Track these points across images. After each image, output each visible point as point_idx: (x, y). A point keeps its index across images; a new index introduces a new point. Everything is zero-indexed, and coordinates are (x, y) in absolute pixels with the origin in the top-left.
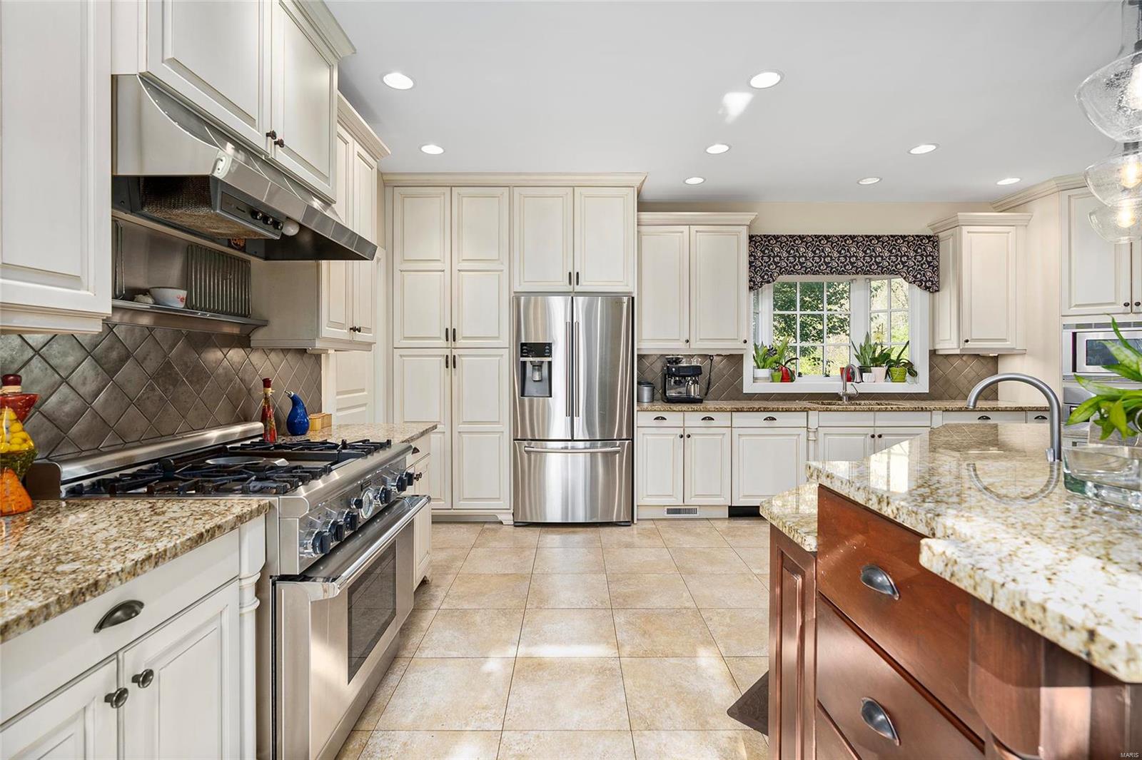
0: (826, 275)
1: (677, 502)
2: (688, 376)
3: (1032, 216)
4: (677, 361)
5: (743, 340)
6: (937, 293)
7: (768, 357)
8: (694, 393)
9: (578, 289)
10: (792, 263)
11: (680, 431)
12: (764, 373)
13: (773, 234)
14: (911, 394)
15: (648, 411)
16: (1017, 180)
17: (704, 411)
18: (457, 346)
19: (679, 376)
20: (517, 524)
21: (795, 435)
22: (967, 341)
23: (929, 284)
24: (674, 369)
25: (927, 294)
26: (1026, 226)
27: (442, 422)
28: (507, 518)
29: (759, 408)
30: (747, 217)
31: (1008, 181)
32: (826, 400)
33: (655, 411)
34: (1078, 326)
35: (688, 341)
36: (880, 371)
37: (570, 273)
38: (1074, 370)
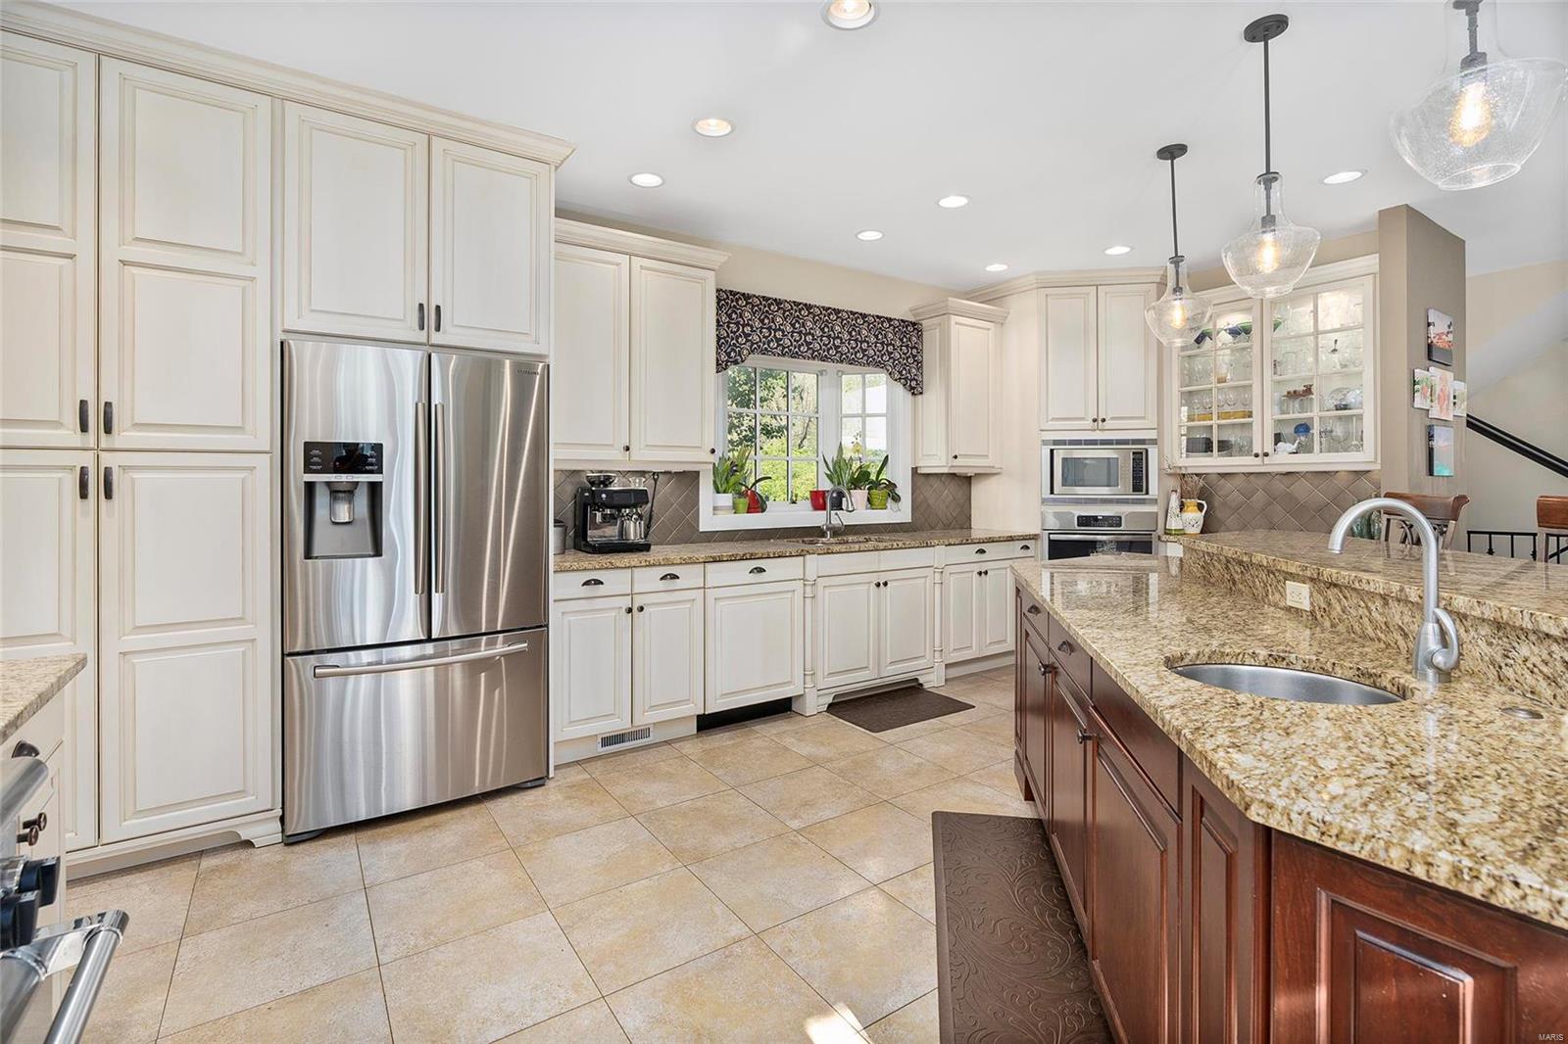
0: (806, 361)
1: (620, 725)
2: (626, 507)
3: (1009, 313)
4: (607, 481)
5: (709, 449)
6: (920, 396)
7: (729, 476)
8: (635, 536)
9: (437, 338)
10: (766, 337)
11: (626, 602)
12: (726, 499)
13: (743, 292)
14: (894, 524)
15: (573, 570)
16: (1005, 267)
17: (664, 565)
18: (117, 446)
19: (611, 507)
20: (291, 841)
21: (788, 592)
22: (956, 457)
23: (914, 384)
24: (604, 496)
25: (909, 395)
26: (1002, 324)
27: (66, 632)
28: (265, 832)
29: (744, 555)
30: (717, 258)
31: (996, 268)
32: (805, 537)
33: (585, 569)
34: (1056, 442)
35: (628, 449)
36: (859, 496)
37: (421, 306)
38: (1052, 492)
